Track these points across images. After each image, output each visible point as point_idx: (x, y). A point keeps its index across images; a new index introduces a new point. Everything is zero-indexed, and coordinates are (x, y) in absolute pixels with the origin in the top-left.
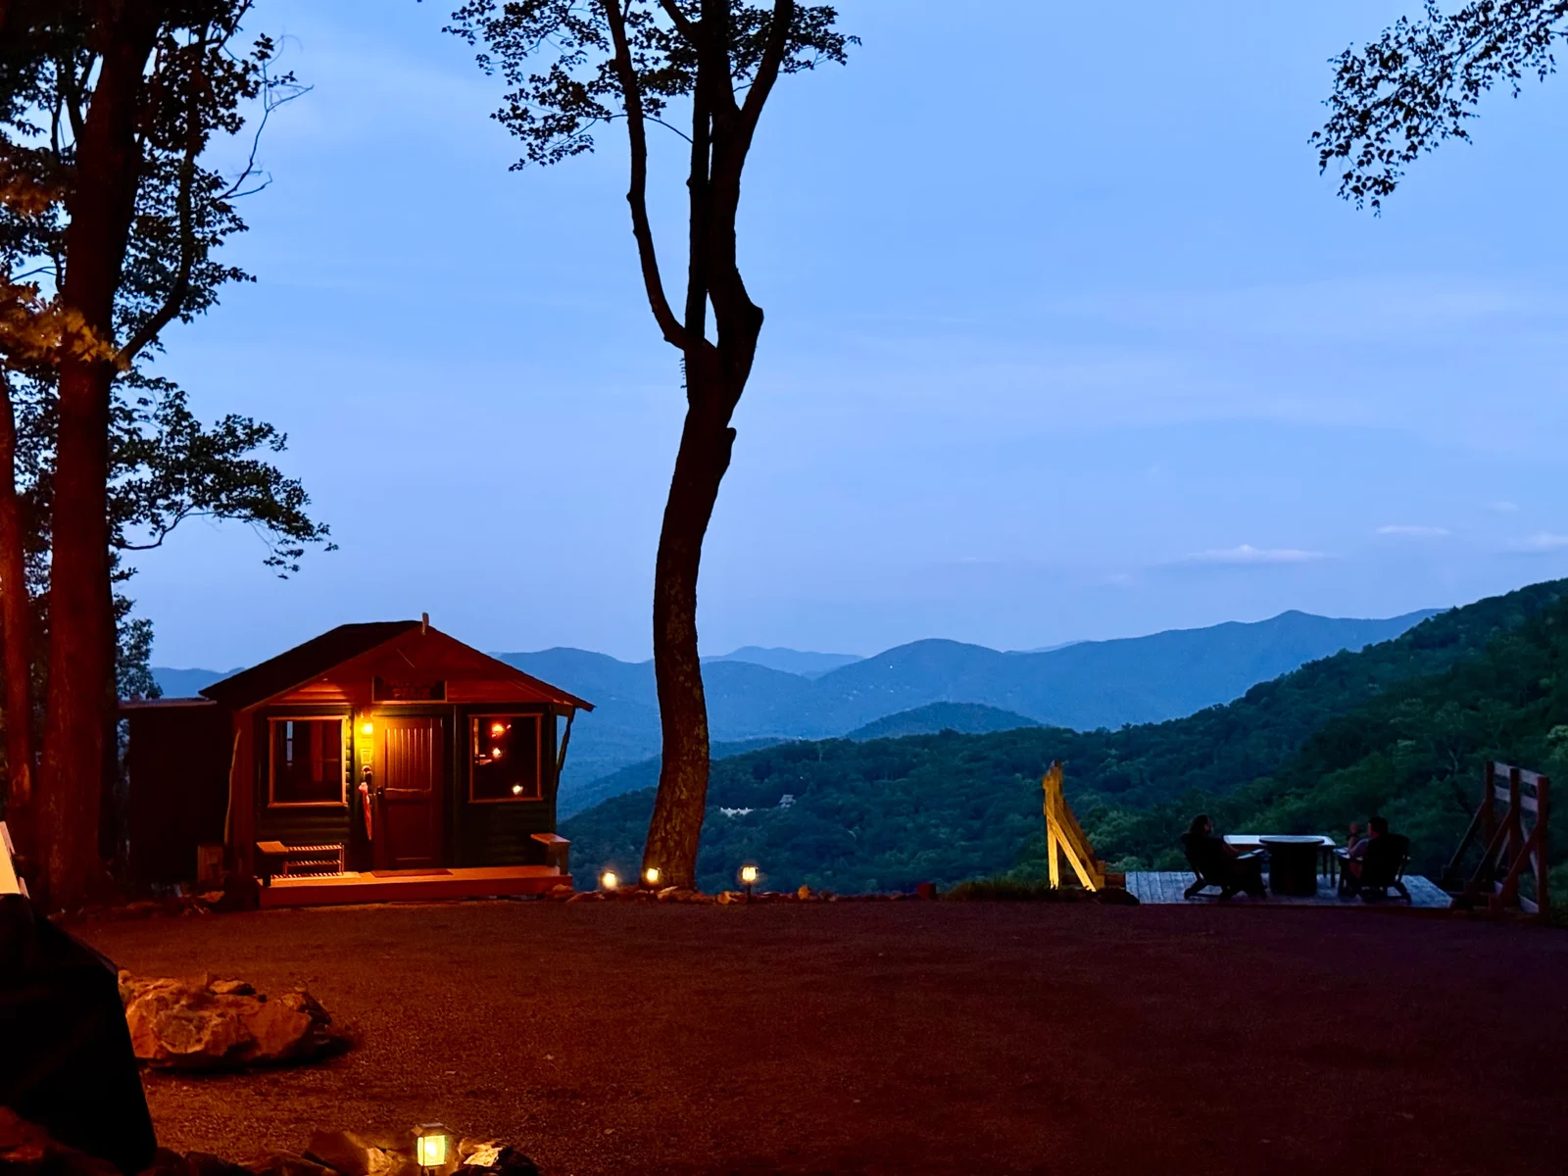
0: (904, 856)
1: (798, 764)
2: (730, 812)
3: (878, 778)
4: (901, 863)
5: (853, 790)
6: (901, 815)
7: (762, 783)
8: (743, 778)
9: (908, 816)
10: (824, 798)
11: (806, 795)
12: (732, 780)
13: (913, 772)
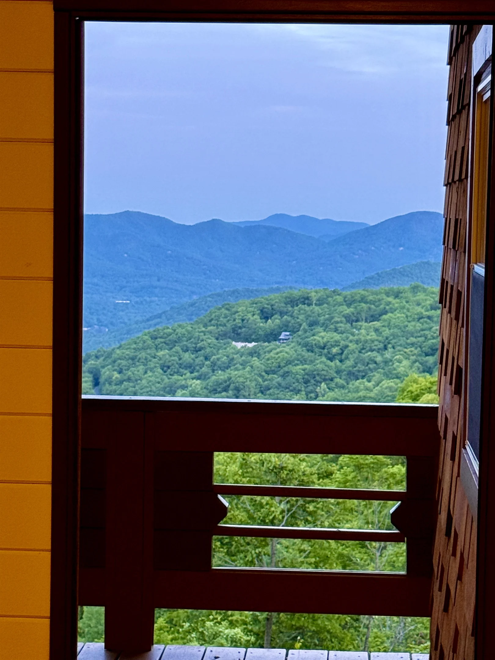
0: (370, 385)
1: (296, 308)
2: (239, 345)
3: (357, 321)
4: (367, 389)
5: (336, 330)
6: (372, 350)
7: (266, 322)
8: (252, 318)
9: (378, 352)
10: (314, 335)
11: (300, 333)
12: (243, 320)
13: (384, 317)
